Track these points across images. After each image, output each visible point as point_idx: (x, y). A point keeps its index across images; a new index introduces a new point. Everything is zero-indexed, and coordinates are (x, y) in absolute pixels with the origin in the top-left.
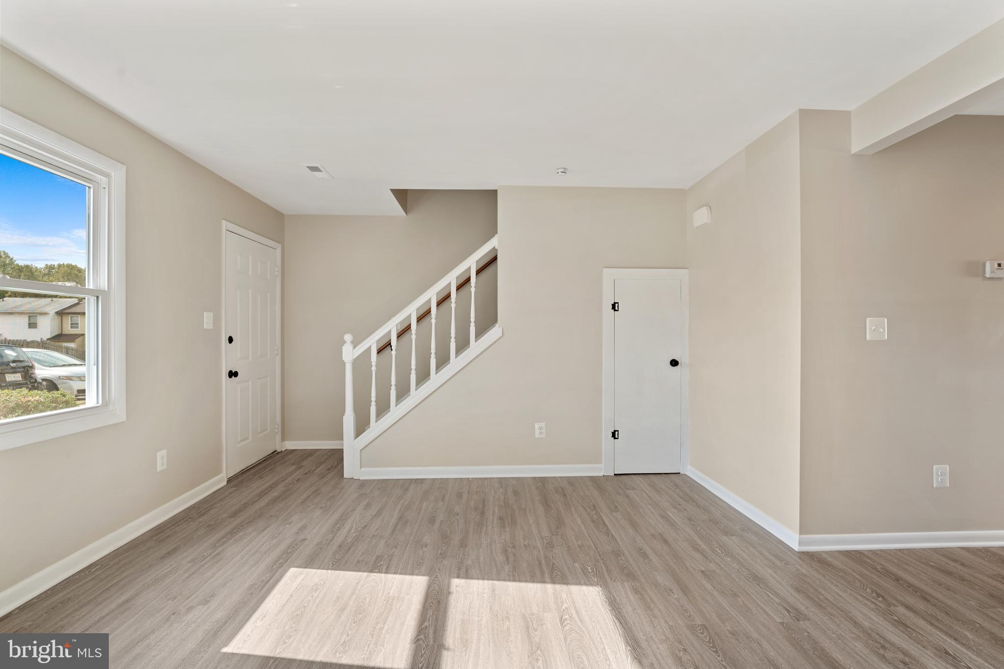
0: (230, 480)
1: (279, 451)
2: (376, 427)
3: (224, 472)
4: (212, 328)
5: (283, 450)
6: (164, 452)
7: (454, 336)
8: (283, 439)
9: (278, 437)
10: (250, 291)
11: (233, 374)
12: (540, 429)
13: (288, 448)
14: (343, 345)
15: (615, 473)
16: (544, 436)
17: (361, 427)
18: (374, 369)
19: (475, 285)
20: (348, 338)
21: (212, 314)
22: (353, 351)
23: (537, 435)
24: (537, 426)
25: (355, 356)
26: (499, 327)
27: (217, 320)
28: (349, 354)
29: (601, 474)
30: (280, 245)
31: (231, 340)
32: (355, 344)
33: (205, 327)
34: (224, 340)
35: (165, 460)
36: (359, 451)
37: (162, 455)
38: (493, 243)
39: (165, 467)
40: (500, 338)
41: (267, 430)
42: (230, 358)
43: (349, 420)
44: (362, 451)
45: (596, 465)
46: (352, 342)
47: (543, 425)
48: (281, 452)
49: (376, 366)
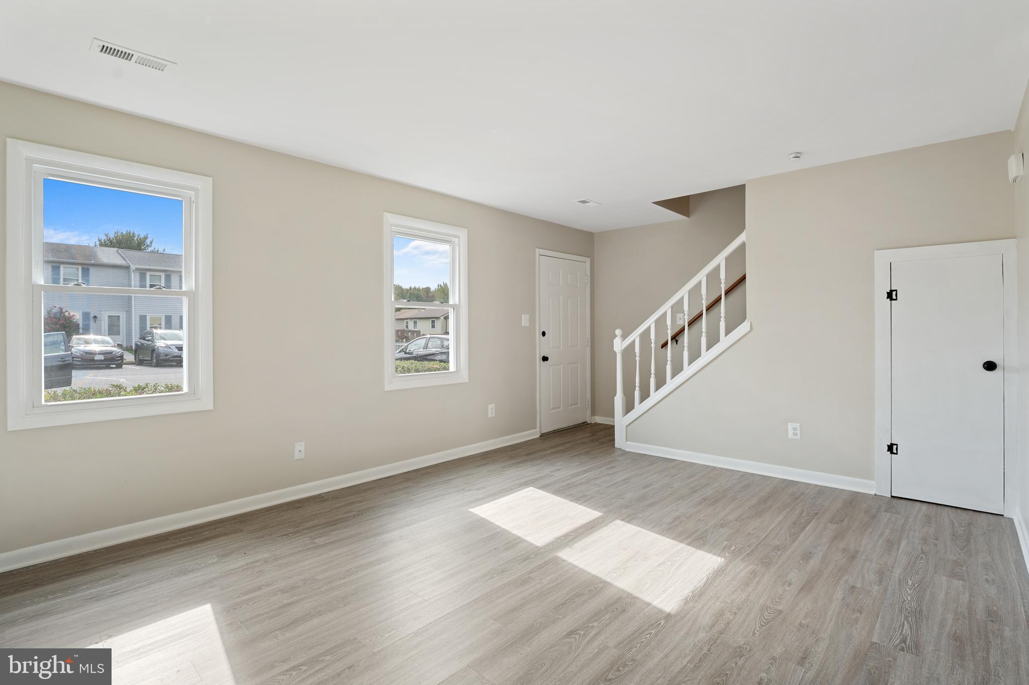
0: (542, 435)
1: (589, 423)
2: (640, 408)
3: (538, 428)
4: (528, 325)
5: (593, 422)
6: (493, 405)
7: (705, 331)
8: (593, 413)
9: (589, 412)
10: (561, 298)
11: (545, 359)
12: (795, 429)
13: (597, 422)
14: (615, 338)
15: (893, 495)
16: (798, 437)
17: (629, 407)
18: (637, 359)
19: (724, 281)
20: (618, 332)
21: (528, 316)
22: (622, 343)
23: (790, 435)
24: (790, 426)
25: (623, 348)
26: (748, 322)
27: (532, 320)
28: (619, 345)
29: (873, 492)
30: (589, 259)
31: (544, 334)
32: (624, 337)
33: (523, 325)
34: (538, 334)
35: (494, 411)
36: (625, 427)
37: (491, 407)
38: (742, 238)
39: (494, 415)
40: (747, 333)
41: (577, 404)
42: (544, 347)
43: (619, 401)
44: (628, 427)
45: (866, 481)
46: (622, 336)
47: (797, 425)
48: (591, 424)
49: (640, 357)
